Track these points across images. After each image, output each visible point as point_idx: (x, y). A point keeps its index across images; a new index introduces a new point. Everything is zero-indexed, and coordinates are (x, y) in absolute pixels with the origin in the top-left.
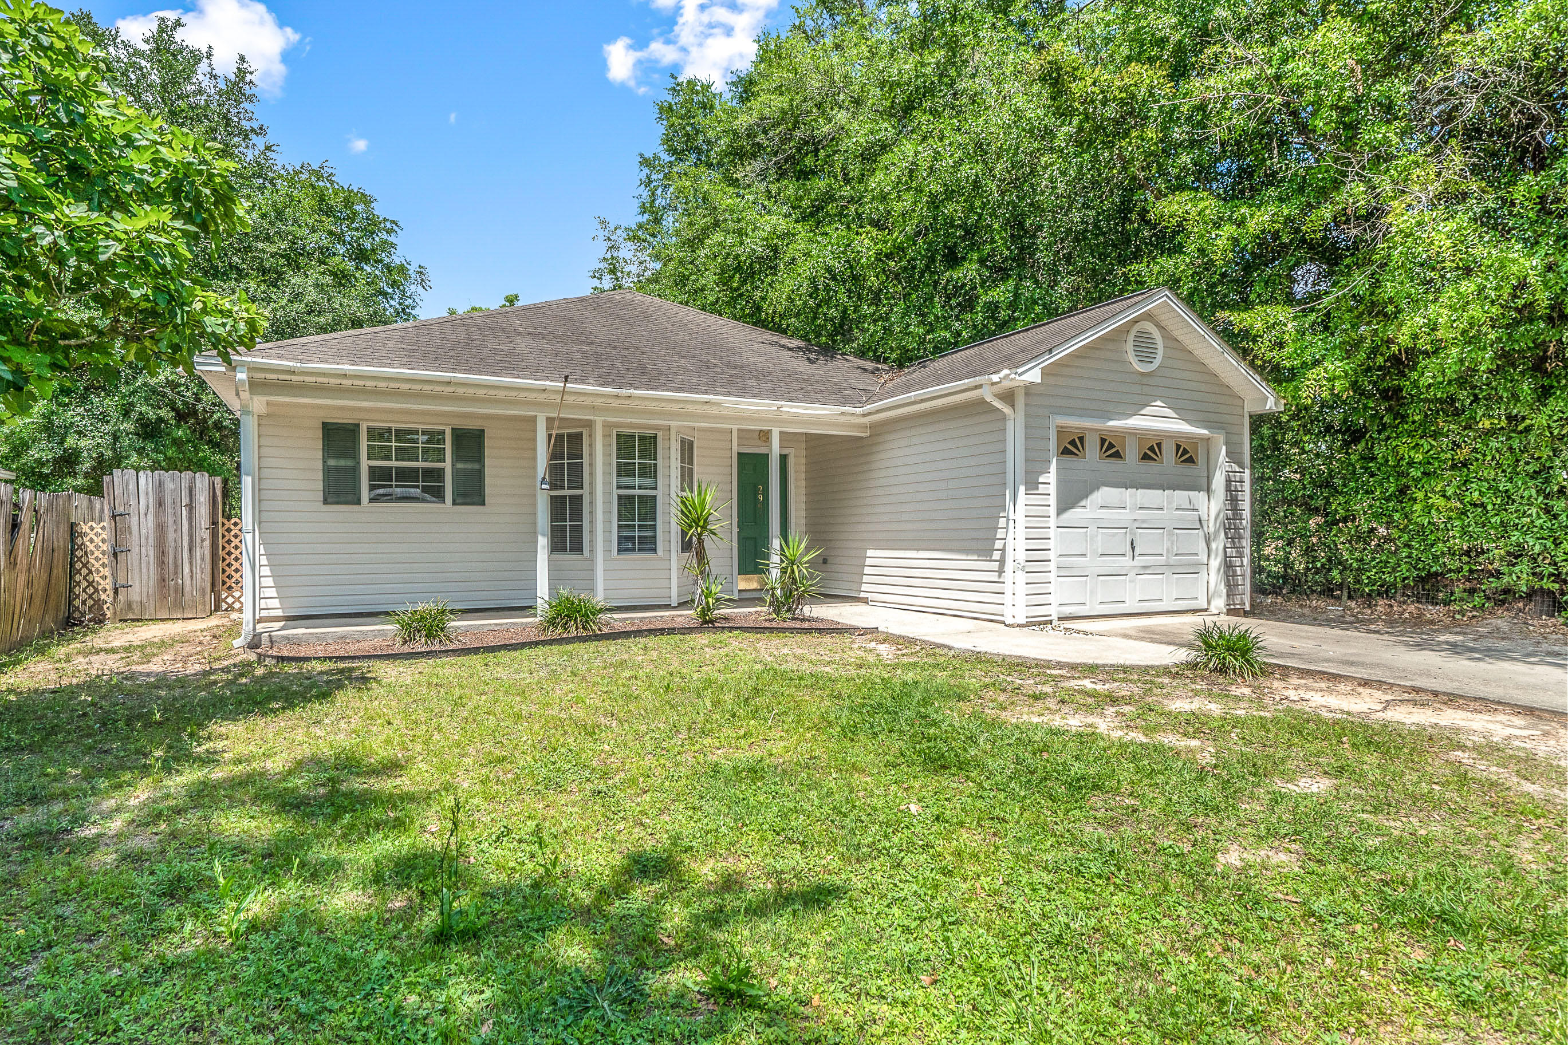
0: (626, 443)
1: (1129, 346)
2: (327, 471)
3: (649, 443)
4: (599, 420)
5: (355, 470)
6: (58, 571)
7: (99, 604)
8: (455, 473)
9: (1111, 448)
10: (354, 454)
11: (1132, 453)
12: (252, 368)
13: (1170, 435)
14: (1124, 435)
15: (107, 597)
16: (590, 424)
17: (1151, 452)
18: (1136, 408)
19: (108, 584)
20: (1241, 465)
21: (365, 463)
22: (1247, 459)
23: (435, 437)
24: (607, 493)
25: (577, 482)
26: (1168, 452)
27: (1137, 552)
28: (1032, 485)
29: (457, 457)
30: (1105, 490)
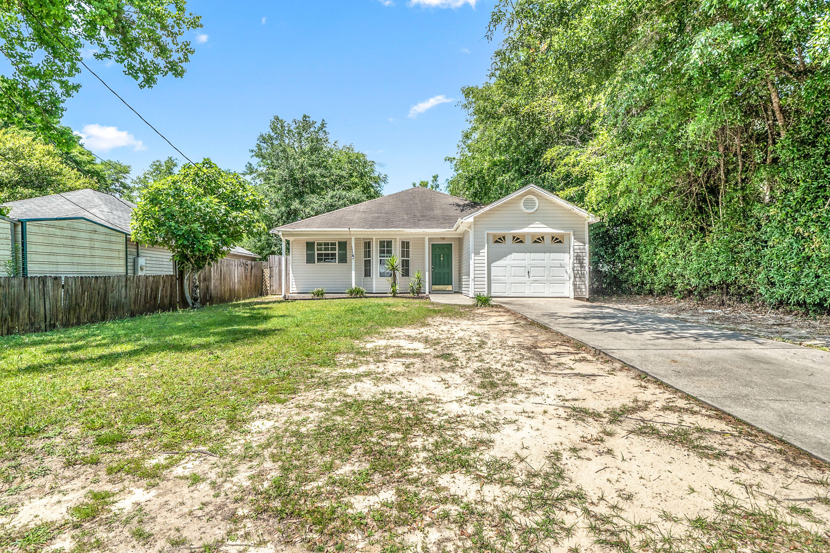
0: (382, 244)
1: (522, 204)
2: (307, 254)
3: (389, 243)
4: (374, 238)
5: (314, 254)
6: (258, 281)
7: (267, 290)
8: (339, 254)
9: (518, 240)
10: (313, 250)
11: (528, 241)
12: (282, 231)
13: (548, 234)
14: (524, 235)
15: (269, 288)
16: (372, 239)
17: (539, 239)
18: (527, 225)
19: (269, 285)
20: (584, 243)
21: (316, 252)
22: (587, 240)
23: (333, 244)
24: (376, 259)
25: (369, 256)
26: (548, 240)
27: (531, 274)
28: (477, 253)
29: (339, 250)
30: (514, 254)
